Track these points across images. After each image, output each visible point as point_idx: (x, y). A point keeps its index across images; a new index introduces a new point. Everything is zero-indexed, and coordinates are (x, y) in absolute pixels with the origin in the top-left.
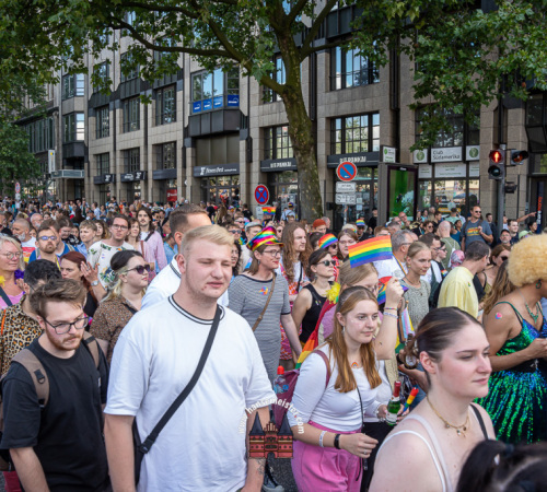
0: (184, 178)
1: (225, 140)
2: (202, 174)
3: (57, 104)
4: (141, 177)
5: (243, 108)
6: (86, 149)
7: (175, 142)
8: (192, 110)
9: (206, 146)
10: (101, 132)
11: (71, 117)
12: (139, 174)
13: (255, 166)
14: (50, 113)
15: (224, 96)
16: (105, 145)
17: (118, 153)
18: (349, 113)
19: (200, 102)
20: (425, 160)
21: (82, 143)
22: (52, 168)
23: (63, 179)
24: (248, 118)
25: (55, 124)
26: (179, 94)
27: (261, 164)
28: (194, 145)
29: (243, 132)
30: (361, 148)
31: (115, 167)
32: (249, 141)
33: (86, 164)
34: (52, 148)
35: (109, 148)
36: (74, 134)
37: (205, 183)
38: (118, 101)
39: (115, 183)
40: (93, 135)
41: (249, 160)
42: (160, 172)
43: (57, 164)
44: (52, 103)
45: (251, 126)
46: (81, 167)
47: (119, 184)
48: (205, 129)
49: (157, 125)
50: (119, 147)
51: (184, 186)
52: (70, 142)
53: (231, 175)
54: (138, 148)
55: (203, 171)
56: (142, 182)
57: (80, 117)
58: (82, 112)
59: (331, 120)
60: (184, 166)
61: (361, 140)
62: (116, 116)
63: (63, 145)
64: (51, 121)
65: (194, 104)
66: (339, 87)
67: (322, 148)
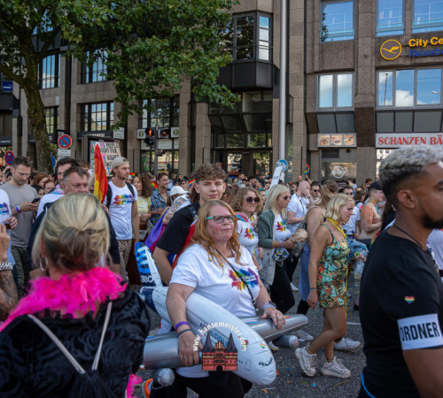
1: (2, 118)
5: (16, 93)
13: (25, 139)
18: (94, 101)
20: (144, 136)
24: (19, 100)
27: (29, 138)
29: (15, 112)
30: (102, 128)
32: (20, 119)
41: (20, 134)
45: (22, 107)
53: (6, 145)
59: (82, 106)
61: (102, 121)
66: (87, 81)
67: (74, 127)
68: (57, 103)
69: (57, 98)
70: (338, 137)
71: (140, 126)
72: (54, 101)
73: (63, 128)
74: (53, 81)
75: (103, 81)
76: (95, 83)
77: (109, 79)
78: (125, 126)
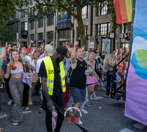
0: (55, 42)
1: (67, 31)
2: (60, 41)
3: (19, 19)
4: (43, 41)
5: (72, 21)
6: (28, 33)
7: (53, 31)
8: (58, 22)
9: (62, 32)
10: (32, 28)
11: (23, 23)
12: (42, 41)
13: (75, 39)
14: (17, 22)
15: (67, 18)
16: (33, 32)
17: (37, 34)
18: (102, 23)
19: (60, 19)
20: (123, 37)
21: (26, 31)
22: (18, 38)
23: (21, 42)
24: (73, 24)
25: (19, 25)
26: (54, 17)
27: (77, 38)
28: (58, 32)
29: (72, 28)
30: (105, 33)
31: (36, 38)
32: (74, 31)
33: (27, 37)
34: (18, 32)
35: (34, 33)
36: (24, 28)
37: (61, 43)
38: (37, 19)
39: (36, 43)
40: (30, 29)
41: (74, 37)
42: (49, 40)
43: (19, 37)
44: (18, 19)
45: (74, 27)
46: (26, 38)
47: (37, 44)
48: (61, 28)
49: (48, 26)
50: (37, 32)
51: (55, 44)
52: (23, 31)
53: (69, 41)
54: (43, 33)
55: (61, 40)
56: (43, 43)
57: (26, 23)
58: (27, 22)
59: (97, 25)
60: (55, 38)
61: (105, 31)
62: (36, 23)
63: (21, 31)
64: (18, 24)
65: (58, 20)
66: (99, 15)
67: (94, 33)
68: (88, 25)
69: (88, 23)
71: (121, 33)
72: (86, 24)
73: (90, 34)
74: (86, 16)
75: (105, 15)
76: (102, 15)
77: (108, 14)
78: (115, 33)
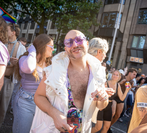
5: (47, 29)
7: (33, 34)
28: (36, 35)
49: (30, 29)
70: (137, 59)
